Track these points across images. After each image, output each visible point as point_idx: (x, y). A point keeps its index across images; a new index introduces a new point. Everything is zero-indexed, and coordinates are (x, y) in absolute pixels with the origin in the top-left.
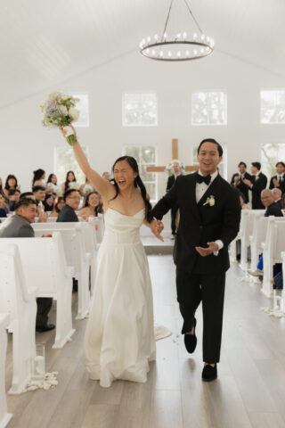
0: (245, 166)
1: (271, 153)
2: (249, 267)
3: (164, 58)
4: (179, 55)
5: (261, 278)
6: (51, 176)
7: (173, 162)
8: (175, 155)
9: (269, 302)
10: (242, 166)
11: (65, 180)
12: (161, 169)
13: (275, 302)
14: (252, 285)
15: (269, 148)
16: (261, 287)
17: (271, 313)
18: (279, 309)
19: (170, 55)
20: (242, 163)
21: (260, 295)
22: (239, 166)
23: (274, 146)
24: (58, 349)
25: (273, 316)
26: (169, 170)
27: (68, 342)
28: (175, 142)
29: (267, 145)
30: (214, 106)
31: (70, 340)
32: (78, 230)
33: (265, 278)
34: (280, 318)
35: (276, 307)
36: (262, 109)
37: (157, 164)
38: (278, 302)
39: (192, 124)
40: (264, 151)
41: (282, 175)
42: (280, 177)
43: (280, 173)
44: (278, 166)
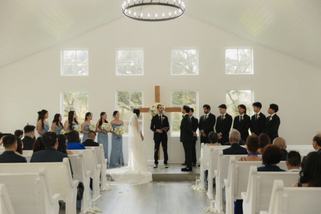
1: (235, 97)
3: (144, 18)
4: (156, 16)
7: (156, 105)
8: (157, 98)
12: (146, 110)
15: (233, 93)
19: (149, 16)
23: (236, 92)
26: (152, 111)
28: (157, 89)
29: (232, 91)
30: (193, 63)
37: (143, 106)
39: (172, 74)
40: (229, 95)
41: (243, 115)
42: (241, 117)
43: (241, 114)
44: (240, 107)
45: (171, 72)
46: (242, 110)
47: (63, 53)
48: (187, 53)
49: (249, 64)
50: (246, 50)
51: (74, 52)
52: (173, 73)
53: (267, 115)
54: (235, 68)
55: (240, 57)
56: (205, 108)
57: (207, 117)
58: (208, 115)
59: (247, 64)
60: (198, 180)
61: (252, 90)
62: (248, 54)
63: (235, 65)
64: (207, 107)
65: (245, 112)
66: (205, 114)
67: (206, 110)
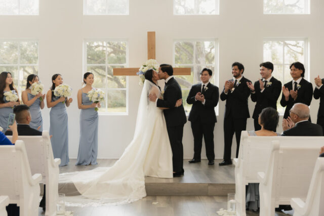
8: (151, 54)
28: (151, 36)
37: (127, 65)
41: (298, 81)
42: (296, 83)
43: (295, 78)
44: (293, 67)
46: (298, 72)
56: (236, 67)
57: (238, 83)
58: (239, 79)
60: (232, 201)
61: (305, 40)
64: (239, 67)
65: (303, 75)
66: (234, 79)
67: (238, 71)
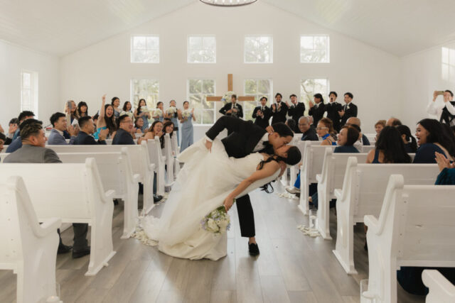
0: (281, 97)
1: (309, 89)
2: (289, 184)
4: (231, 2)
5: (298, 195)
6: (126, 103)
7: (228, 93)
8: (230, 88)
9: (304, 219)
10: (279, 96)
11: (137, 107)
12: (218, 99)
13: (311, 221)
14: (290, 201)
15: (307, 84)
16: (299, 203)
17: (307, 232)
18: (314, 227)
19: (224, 2)
20: (278, 94)
21: (297, 211)
22: (276, 97)
23: (311, 83)
24: (90, 277)
25: (308, 235)
26: (225, 100)
27: (104, 267)
28: (230, 77)
29: (306, 82)
30: (266, 52)
31: (107, 265)
32: (124, 154)
33: (301, 196)
34: (315, 237)
35: (311, 225)
36: (301, 55)
37: (215, 95)
38: (314, 221)
39: (245, 62)
40: (303, 87)
45: (245, 60)
47: (133, 39)
48: (258, 41)
49: (324, 54)
50: (322, 39)
51: (144, 38)
52: (247, 60)
53: (343, 104)
54: (310, 57)
55: (315, 46)
57: (280, 105)
58: (280, 103)
59: (322, 53)
61: (327, 79)
62: (323, 43)
63: (309, 55)
66: (277, 103)
67: (280, 99)
